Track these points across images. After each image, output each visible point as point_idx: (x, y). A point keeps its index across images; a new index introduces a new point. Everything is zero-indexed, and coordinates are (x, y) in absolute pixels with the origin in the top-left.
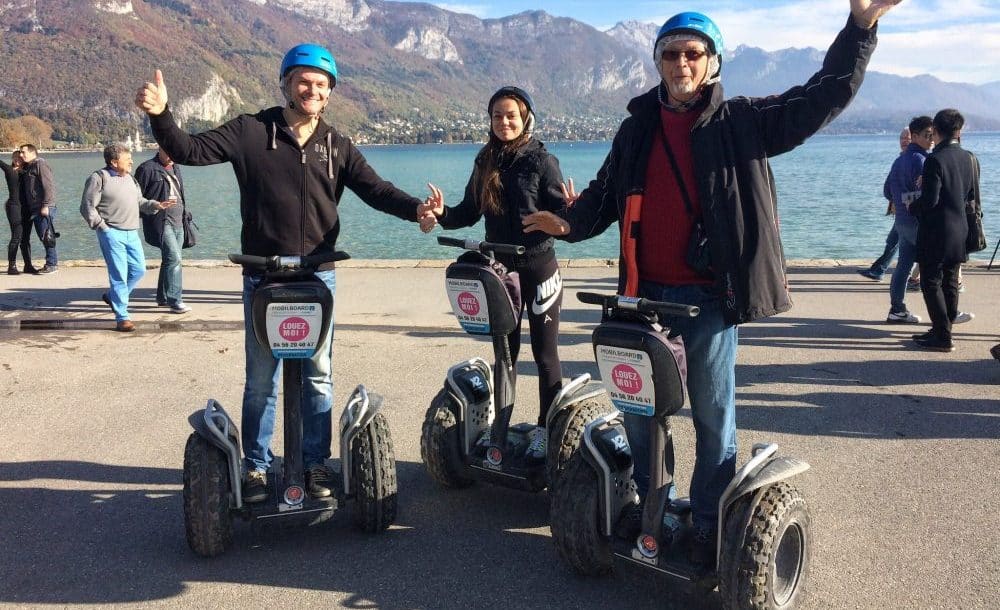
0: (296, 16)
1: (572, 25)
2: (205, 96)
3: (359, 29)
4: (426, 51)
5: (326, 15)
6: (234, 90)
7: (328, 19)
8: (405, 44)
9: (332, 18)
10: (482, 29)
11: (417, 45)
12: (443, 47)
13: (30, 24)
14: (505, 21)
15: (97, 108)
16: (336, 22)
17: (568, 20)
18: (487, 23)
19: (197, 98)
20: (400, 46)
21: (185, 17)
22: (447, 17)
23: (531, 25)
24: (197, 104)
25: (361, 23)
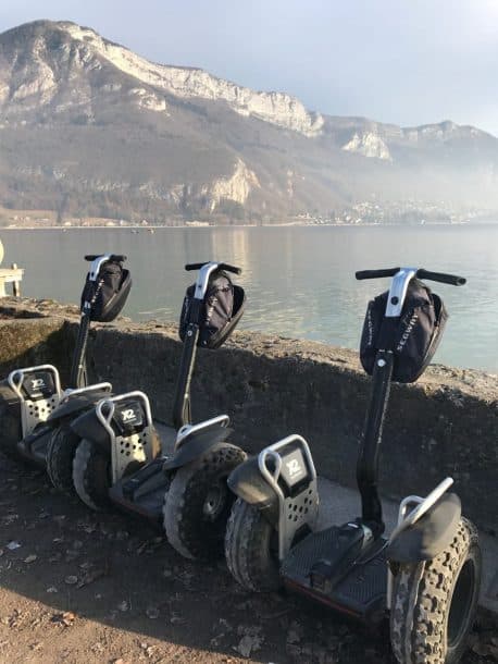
0: (271, 125)
1: (472, 131)
2: (234, 178)
3: (315, 134)
4: (367, 151)
5: (291, 124)
6: (253, 174)
7: (293, 128)
8: (352, 145)
9: (296, 127)
10: (402, 136)
11: (360, 145)
12: (379, 148)
13: (86, 117)
14: (420, 129)
15: (141, 188)
16: (298, 129)
17: (470, 128)
18: (406, 131)
19: (227, 179)
20: (347, 148)
21: (203, 117)
22: (376, 126)
23: (441, 132)
24: (227, 185)
25: (318, 130)
